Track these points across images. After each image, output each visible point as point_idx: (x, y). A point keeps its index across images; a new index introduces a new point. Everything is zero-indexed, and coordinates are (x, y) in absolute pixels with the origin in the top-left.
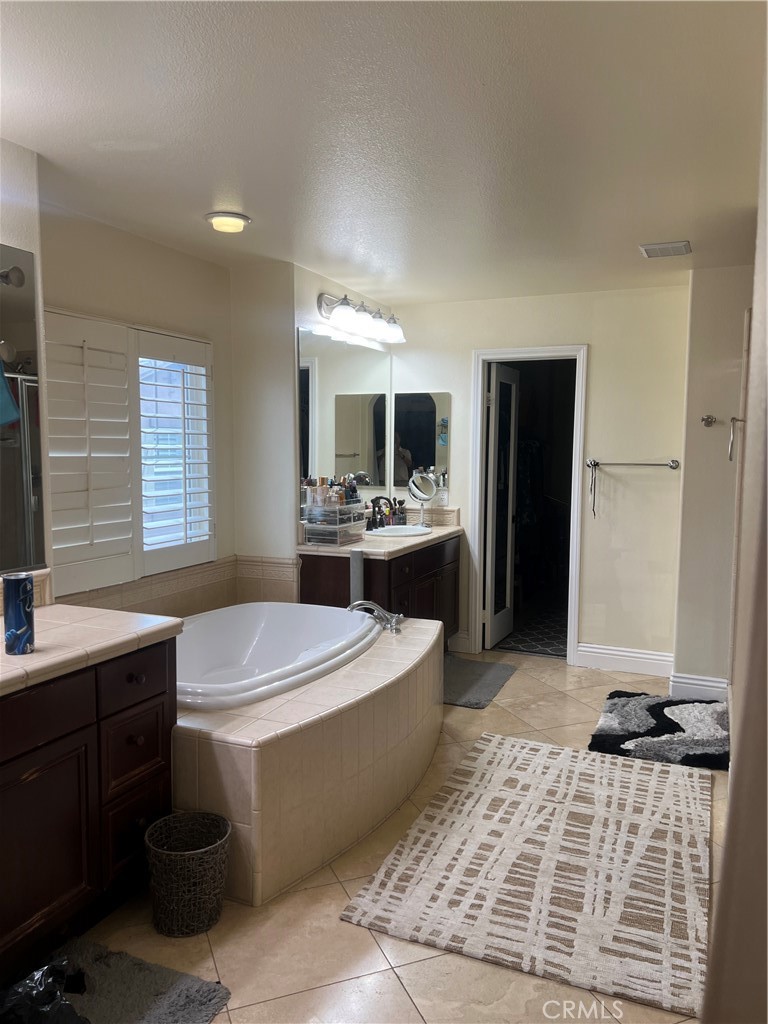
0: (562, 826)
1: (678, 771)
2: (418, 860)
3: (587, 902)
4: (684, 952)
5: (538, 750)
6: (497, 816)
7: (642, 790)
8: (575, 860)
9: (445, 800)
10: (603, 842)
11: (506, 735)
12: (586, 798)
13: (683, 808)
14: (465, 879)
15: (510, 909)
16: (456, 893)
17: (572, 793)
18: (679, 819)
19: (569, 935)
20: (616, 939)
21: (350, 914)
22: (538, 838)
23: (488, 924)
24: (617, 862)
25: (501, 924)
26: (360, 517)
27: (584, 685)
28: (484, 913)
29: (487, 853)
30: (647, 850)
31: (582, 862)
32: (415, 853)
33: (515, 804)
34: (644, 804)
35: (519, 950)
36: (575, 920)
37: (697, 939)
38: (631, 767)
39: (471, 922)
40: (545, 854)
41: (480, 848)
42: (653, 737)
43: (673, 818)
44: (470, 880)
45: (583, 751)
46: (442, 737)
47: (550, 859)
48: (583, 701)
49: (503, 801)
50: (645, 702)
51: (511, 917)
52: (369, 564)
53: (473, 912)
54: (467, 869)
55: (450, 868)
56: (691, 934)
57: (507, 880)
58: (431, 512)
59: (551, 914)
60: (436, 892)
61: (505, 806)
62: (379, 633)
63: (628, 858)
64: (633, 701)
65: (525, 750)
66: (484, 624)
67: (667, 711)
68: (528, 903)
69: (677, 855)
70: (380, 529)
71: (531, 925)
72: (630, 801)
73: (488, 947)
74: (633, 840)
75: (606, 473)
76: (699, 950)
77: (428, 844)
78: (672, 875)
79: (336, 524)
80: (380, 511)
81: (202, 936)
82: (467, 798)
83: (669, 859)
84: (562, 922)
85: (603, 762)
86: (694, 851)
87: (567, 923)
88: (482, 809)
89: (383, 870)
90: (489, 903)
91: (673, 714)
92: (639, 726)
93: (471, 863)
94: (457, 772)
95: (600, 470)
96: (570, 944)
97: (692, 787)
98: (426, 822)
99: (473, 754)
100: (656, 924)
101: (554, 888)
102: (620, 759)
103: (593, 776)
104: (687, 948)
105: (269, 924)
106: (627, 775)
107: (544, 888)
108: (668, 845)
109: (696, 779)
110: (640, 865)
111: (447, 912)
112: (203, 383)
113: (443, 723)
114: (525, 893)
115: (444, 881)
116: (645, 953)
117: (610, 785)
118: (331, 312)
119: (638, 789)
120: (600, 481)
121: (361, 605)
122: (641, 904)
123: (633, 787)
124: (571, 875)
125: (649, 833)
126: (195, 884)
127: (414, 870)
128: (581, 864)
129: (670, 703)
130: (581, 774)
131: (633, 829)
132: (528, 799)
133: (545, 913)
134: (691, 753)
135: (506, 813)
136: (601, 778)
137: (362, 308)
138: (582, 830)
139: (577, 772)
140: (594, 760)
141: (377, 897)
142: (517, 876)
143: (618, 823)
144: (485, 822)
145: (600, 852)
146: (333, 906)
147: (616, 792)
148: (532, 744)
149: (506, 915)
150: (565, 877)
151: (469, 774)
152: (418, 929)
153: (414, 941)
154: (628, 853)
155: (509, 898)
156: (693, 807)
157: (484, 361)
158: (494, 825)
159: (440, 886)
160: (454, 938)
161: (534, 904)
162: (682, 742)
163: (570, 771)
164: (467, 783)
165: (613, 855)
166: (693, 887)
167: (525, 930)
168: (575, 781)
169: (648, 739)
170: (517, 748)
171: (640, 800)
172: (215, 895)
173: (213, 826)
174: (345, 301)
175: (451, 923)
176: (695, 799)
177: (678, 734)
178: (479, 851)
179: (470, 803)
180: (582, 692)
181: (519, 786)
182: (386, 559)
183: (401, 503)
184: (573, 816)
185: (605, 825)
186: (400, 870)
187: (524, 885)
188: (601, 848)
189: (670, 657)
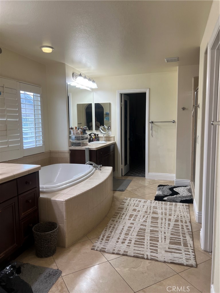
0: (150, 220)
1: (179, 204)
2: (111, 232)
3: (160, 239)
4: (188, 250)
5: (141, 201)
6: (132, 219)
7: (171, 210)
8: (155, 229)
9: (117, 216)
10: (162, 224)
11: (131, 198)
12: (156, 213)
13: (182, 213)
14: (125, 236)
15: (139, 243)
16: (123, 240)
17: (152, 212)
18: (181, 217)
19: (156, 248)
20: (169, 248)
21: (94, 248)
22: (144, 224)
23: (133, 247)
24: (167, 229)
25: (137, 247)
26: (87, 138)
27: (151, 184)
28: (132, 244)
29: (131, 229)
30: (174, 225)
31: (157, 229)
32: (110, 230)
33: (136, 216)
34: (172, 213)
35: (143, 253)
36: (157, 244)
37: (191, 247)
38: (167, 204)
39: (129, 247)
40: (147, 228)
41: (128, 228)
42: (172, 196)
43: (180, 217)
44: (127, 236)
45: (153, 201)
46: (114, 200)
47: (148, 229)
48: (151, 188)
49: (133, 215)
50: (168, 187)
51: (139, 245)
52: (91, 151)
53: (129, 244)
54: (125, 233)
55: (121, 233)
56: (189, 245)
57: (137, 236)
58: (106, 137)
59: (150, 243)
60: (118, 240)
61: (134, 216)
62: (95, 171)
63: (169, 227)
64: (165, 187)
65: (137, 202)
66: (122, 169)
67: (174, 189)
68: (144, 241)
69: (182, 226)
70: (92, 142)
71: (145, 246)
72: (168, 213)
73: (134, 253)
74: (170, 223)
75: (155, 125)
76: (192, 249)
77: (113, 228)
78: (182, 231)
79: (80, 140)
80: (92, 138)
81: (51, 257)
82: (123, 215)
83: (180, 227)
84: (154, 245)
85: (159, 203)
86: (187, 224)
87: (155, 245)
88: (127, 217)
89: (102, 235)
90: (133, 242)
91: (176, 190)
92: (167, 193)
93: (126, 232)
94: (119, 208)
95: (154, 124)
96: (157, 250)
97: (184, 208)
98: (112, 222)
99: (123, 203)
100: (179, 244)
101: (150, 236)
102: (164, 202)
103: (157, 207)
104: (188, 249)
105: (71, 252)
106: (166, 206)
107: (147, 237)
108: (179, 223)
109: (184, 206)
110: (173, 229)
111: (122, 245)
112: (39, 99)
113: (113, 196)
114: (142, 238)
115: (120, 237)
116: (177, 251)
117: (162, 209)
118: (76, 79)
119: (169, 210)
120: (153, 127)
121: (89, 163)
122: (175, 239)
123: (168, 209)
124: (155, 233)
125: (174, 221)
126: (49, 242)
127: (111, 235)
128: (157, 230)
129: (175, 187)
130: (153, 207)
131: (170, 220)
132: (140, 214)
133: (149, 243)
134: (182, 200)
135: (134, 218)
136: (159, 207)
137: (85, 77)
138: (156, 221)
139: (152, 206)
140: (156, 203)
141: (101, 243)
142: (140, 234)
143: (165, 219)
144: (129, 221)
145: (162, 226)
146: (89, 246)
147: (164, 211)
148: (139, 200)
149: (138, 245)
150: (153, 234)
151: (123, 208)
152: (114, 250)
153: (113, 253)
154: (169, 226)
155: (138, 240)
156: (185, 213)
157: (120, 93)
158: (131, 221)
159: (119, 238)
160: (125, 252)
161: (145, 241)
162: (180, 197)
163: (150, 206)
164: (122, 211)
165: (165, 227)
166: (188, 233)
167: (144, 248)
168: (152, 209)
169: (170, 197)
170: (135, 201)
171: (170, 212)
172: (54, 245)
173: (53, 225)
174: (80, 75)
175: (123, 248)
176: (185, 211)
177: (178, 195)
178: (128, 229)
179: (124, 216)
180: (151, 185)
181: (137, 211)
182: (96, 150)
183: (98, 135)
184: (152, 217)
185: (162, 219)
186: (107, 235)
187: (142, 236)
188: (162, 225)
189: (174, 175)
